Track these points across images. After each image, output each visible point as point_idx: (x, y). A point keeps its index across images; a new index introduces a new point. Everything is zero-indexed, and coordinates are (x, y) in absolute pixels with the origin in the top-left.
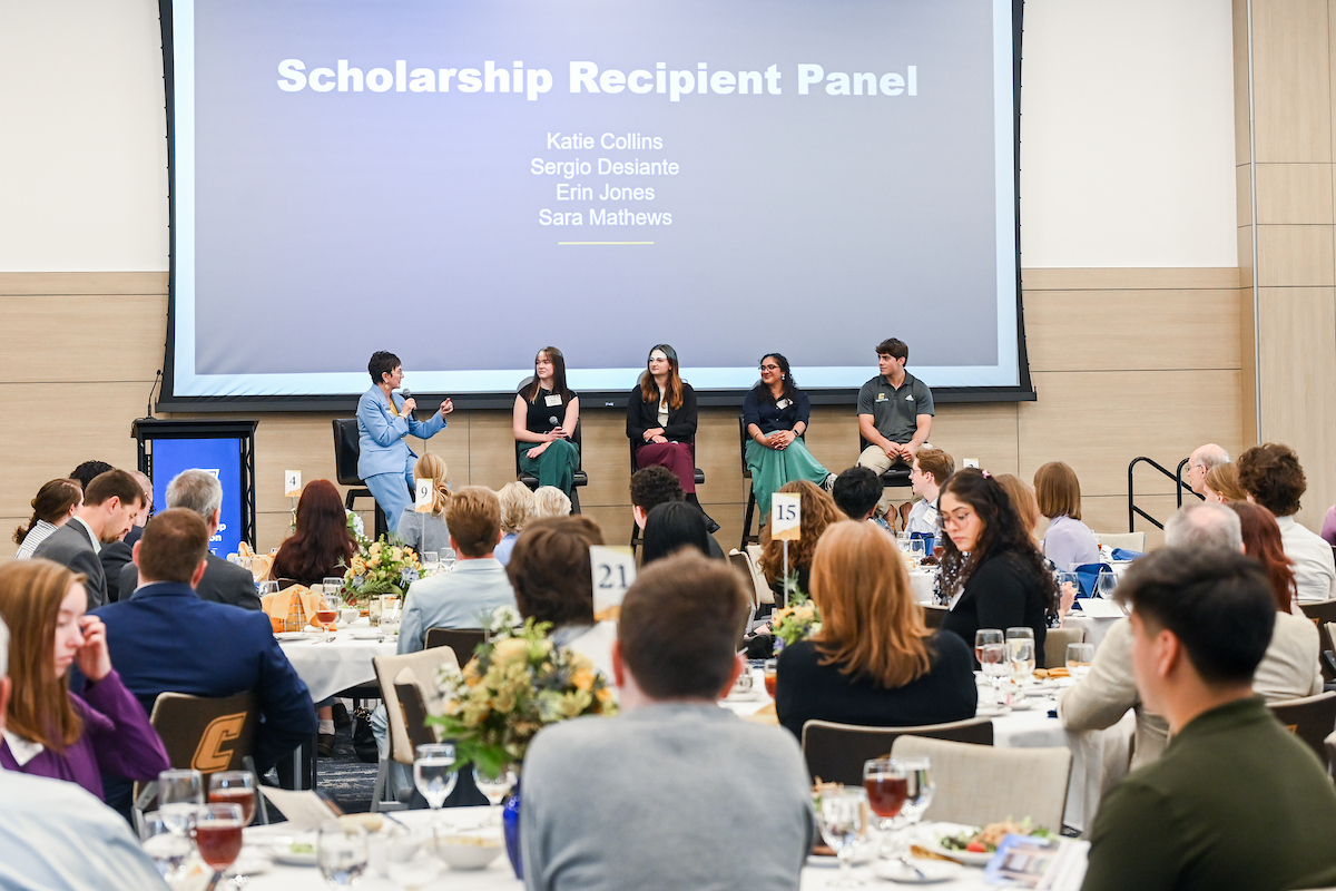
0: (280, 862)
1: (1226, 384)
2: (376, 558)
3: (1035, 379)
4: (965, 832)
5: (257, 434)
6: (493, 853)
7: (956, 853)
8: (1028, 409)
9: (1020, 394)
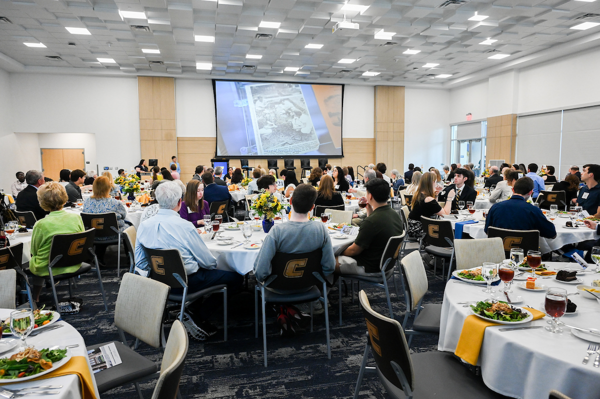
0: (226, 229)
1: (371, 155)
2: (246, 180)
3: (344, 154)
4: (337, 224)
5: (229, 161)
6: (261, 228)
7: (336, 228)
8: (343, 158)
9: (342, 156)
